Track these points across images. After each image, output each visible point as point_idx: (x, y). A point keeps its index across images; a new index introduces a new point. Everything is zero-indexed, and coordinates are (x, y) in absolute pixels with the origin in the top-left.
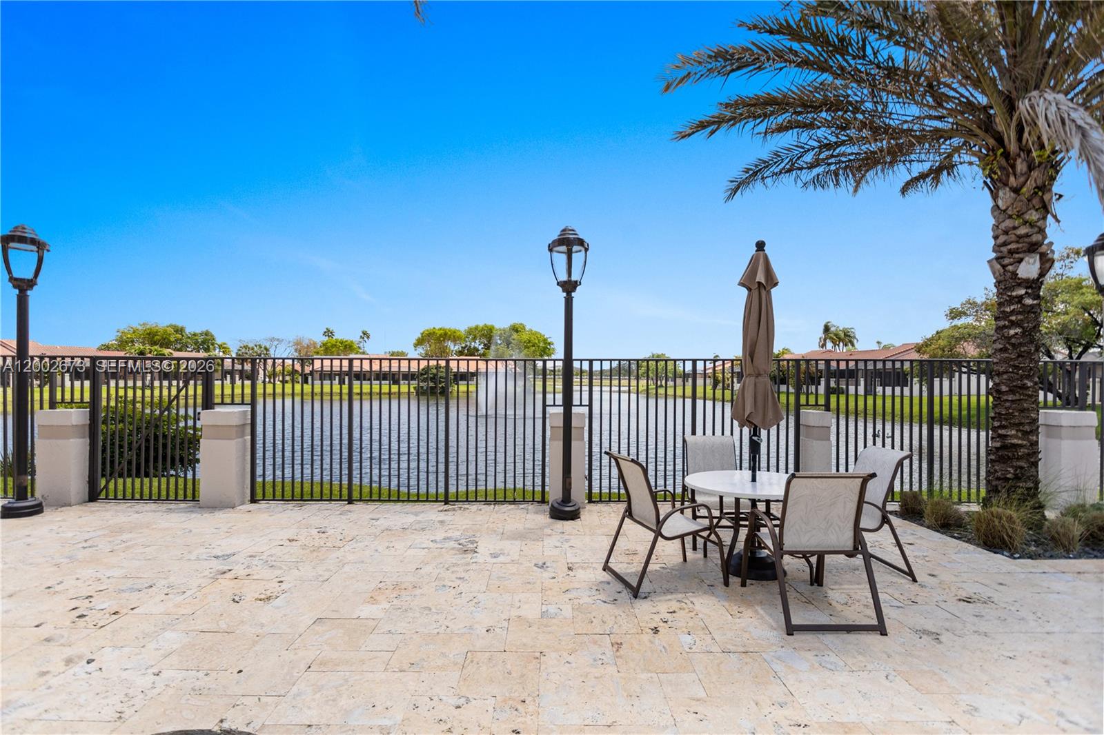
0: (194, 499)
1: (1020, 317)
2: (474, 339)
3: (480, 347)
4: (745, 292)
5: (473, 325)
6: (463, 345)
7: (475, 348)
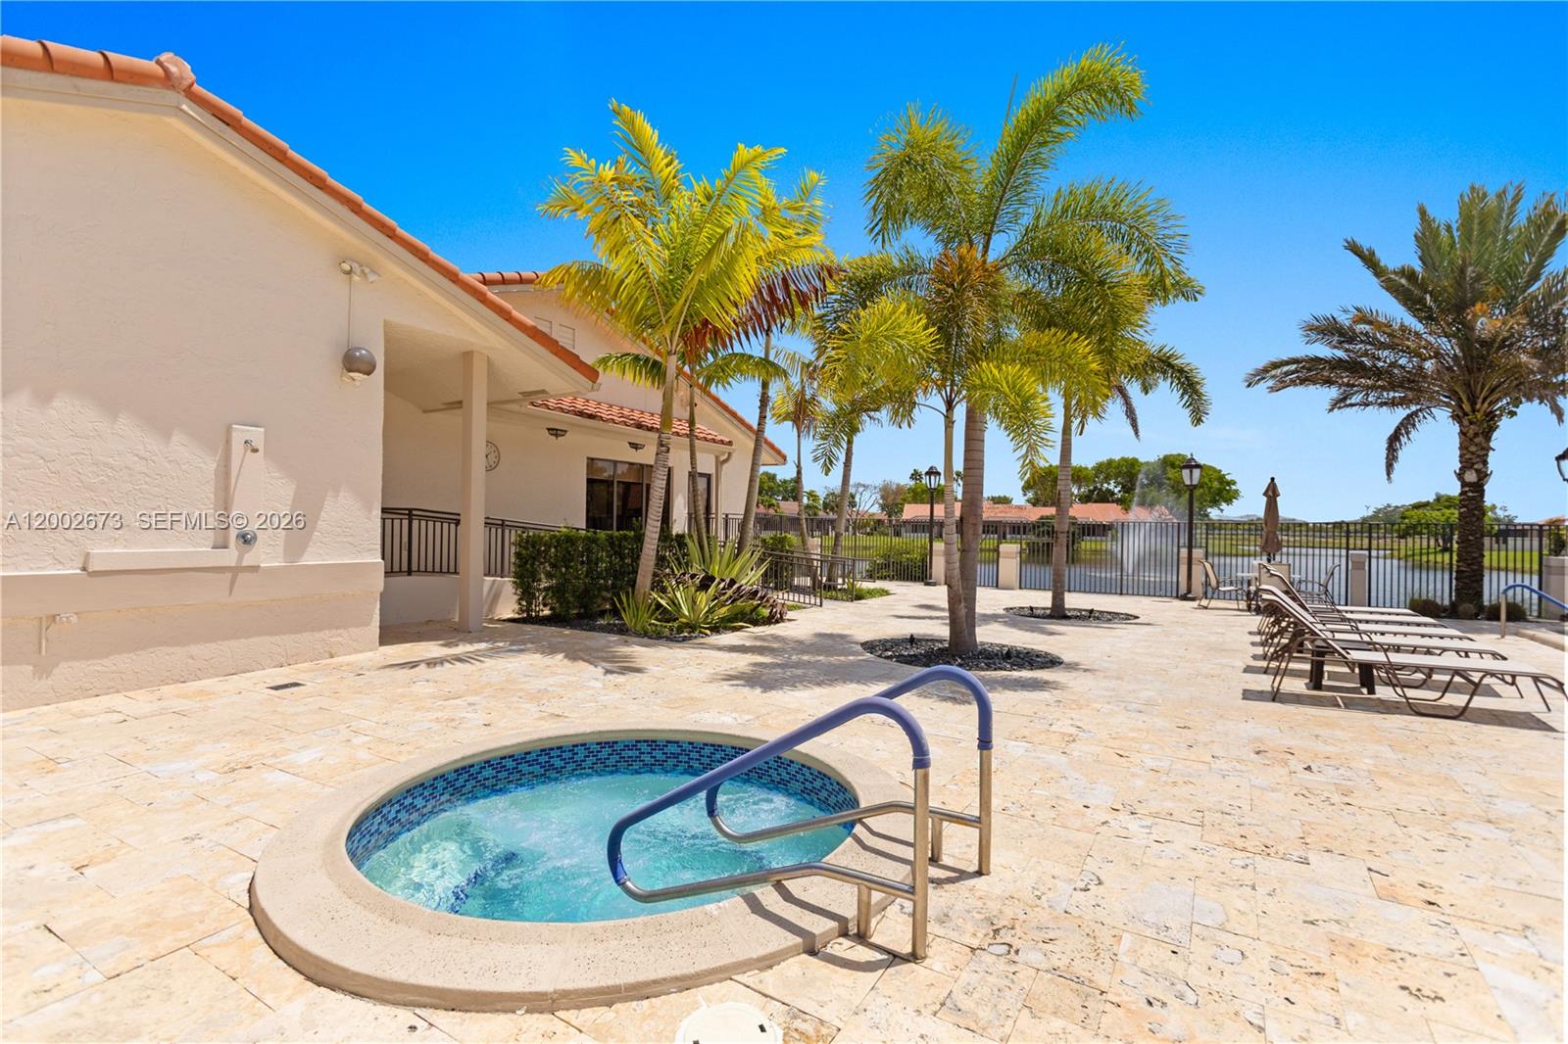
0: (997, 586)
1: (1467, 502)
2: (1107, 479)
3: (1116, 490)
4: (1265, 499)
5: (1104, 458)
6: (1092, 488)
7: (1108, 490)
